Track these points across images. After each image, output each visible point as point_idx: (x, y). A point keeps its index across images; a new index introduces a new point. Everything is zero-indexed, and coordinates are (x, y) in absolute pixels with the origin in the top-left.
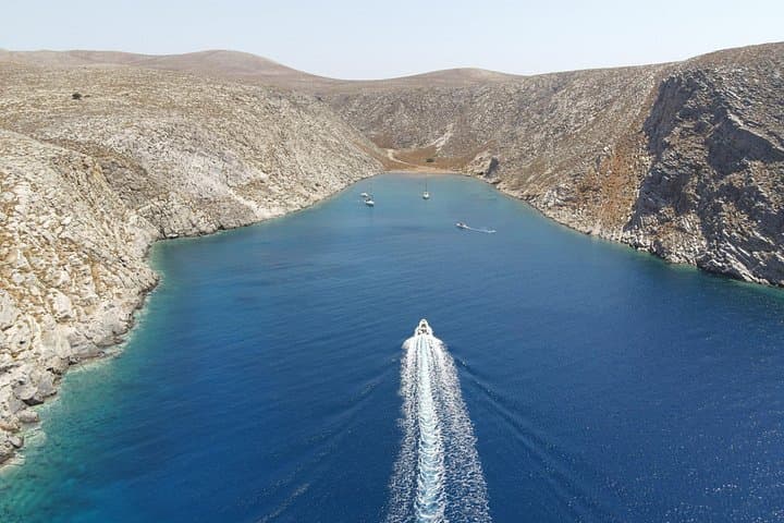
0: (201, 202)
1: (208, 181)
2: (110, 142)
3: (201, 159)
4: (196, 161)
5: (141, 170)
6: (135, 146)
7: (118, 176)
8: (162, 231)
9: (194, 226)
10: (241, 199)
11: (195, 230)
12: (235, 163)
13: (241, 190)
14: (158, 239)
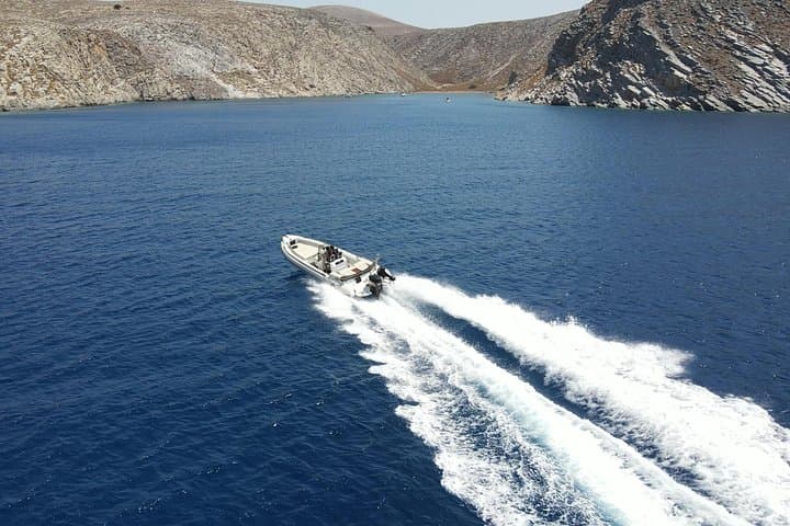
0: (180, 78)
1: (194, 65)
2: (119, 30)
3: (195, 49)
4: (189, 51)
5: (136, 50)
6: (138, 34)
7: (117, 54)
8: (142, 96)
9: (168, 94)
10: (220, 82)
11: (168, 97)
12: (227, 56)
13: (223, 76)
14: (137, 100)
